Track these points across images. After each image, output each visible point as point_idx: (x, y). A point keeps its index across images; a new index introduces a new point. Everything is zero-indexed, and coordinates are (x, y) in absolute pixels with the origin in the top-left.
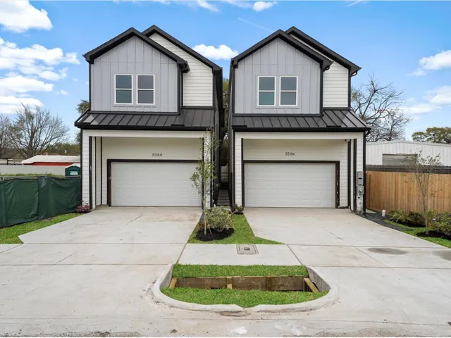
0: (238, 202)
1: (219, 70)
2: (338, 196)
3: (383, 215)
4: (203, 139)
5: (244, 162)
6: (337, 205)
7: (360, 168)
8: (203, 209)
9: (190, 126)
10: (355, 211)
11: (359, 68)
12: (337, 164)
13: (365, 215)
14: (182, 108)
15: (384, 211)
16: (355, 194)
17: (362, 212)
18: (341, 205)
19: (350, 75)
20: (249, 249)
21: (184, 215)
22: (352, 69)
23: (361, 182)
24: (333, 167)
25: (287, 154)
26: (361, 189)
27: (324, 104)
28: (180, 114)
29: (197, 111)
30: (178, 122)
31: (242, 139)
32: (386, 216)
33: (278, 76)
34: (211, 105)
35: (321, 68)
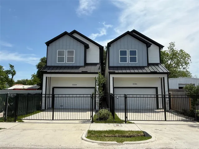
1: (102, 47)
2: (158, 104)
5: (114, 88)
7: (166, 90)
11: (164, 46)
14: (86, 64)
17: (169, 110)
18: (159, 108)
22: (160, 47)
24: (155, 90)
25: (133, 84)
27: (149, 61)
28: (85, 67)
29: (92, 65)
33: (128, 50)
34: (99, 62)
35: (147, 46)
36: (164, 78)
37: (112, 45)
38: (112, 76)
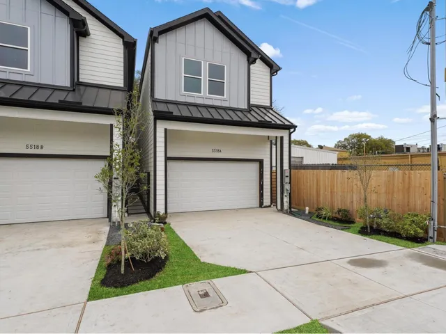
0: (161, 208)
1: (132, 41)
2: (261, 195)
3: (307, 212)
4: (112, 125)
5: (167, 159)
6: (261, 205)
7: (286, 166)
8: (110, 221)
9: (91, 105)
10: (282, 210)
11: (280, 69)
12: (261, 162)
13: (291, 213)
14: (76, 84)
15: (307, 208)
16: (282, 193)
17: (289, 210)
18: (265, 204)
19: (272, 75)
20: (206, 295)
21: (80, 235)
22: (273, 68)
23: (287, 180)
24: (257, 165)
25: (214, 151)
26: (287, 187)
27: (251, 100)
28: (74, 90)
29: (100, 90)
30: (70, 98)
31: (166, 130)
32: (309, 213)
33: (206, 61)
34: (122, 86)
35: (248, 60)
36: (282, 138)
37: (162, 39)
38: (162, 126)
